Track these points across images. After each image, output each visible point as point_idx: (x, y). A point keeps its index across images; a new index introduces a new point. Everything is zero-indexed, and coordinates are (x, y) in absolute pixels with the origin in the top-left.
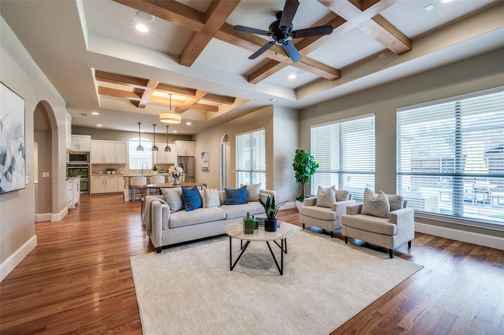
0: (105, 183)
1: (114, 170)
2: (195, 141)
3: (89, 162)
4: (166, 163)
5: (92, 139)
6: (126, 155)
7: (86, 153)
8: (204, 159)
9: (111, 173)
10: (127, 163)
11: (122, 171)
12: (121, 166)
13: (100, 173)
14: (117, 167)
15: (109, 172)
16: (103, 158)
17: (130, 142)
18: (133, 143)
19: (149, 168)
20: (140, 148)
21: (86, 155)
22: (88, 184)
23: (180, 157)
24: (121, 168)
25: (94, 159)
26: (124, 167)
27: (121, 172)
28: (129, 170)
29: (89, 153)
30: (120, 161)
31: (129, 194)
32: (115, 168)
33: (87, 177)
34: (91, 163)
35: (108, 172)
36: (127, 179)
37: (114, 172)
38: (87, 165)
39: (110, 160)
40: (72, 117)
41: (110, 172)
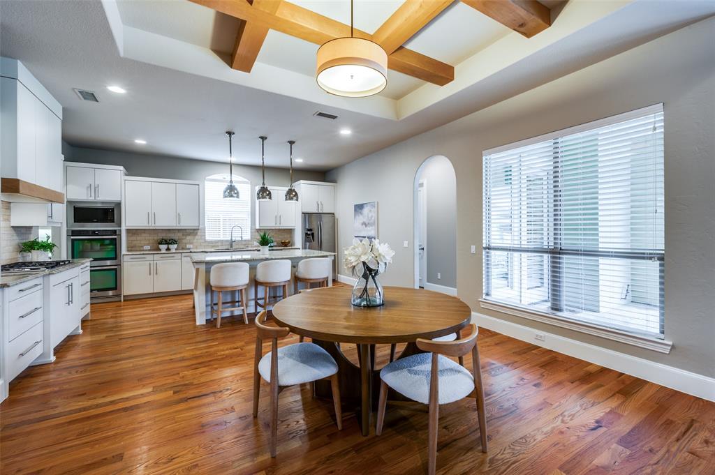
0: (153, 271)
1: (174, 242)
2: (334, 181)
3: (120, 226)
4: (278, 226)
5: (126, 175)
6: (199, 211)
7: (113, 206)
8: (361, 219)
9: (168, 249)
10: (201, 227)
11: (191, 243)
12: (189, 234)
13: (146, 248)
14: (180, 235)
15: (163, 247)
16: (152, 216)
17: (206, 182)
18: (213, 186)
19: (244, 238)
20: (231, 191)
21: (113, 209)
22: (116, 273)
23: (307, 216)
24: (188, 238)
25: (130, 219)
26: (196, 234)
27: (188, 246)
28: (205, 241)
29: (119, 204)
30: (186, 223)
31: (207, 306)
32: (176, 238)
33: (115, 258)
34: (123, 228)
35: (161, 246)
36: (203, 268)
37: (173, 247)
38: (114, 232)
39: (165, 221)
40: (63, 108)
41: (165, 246)
